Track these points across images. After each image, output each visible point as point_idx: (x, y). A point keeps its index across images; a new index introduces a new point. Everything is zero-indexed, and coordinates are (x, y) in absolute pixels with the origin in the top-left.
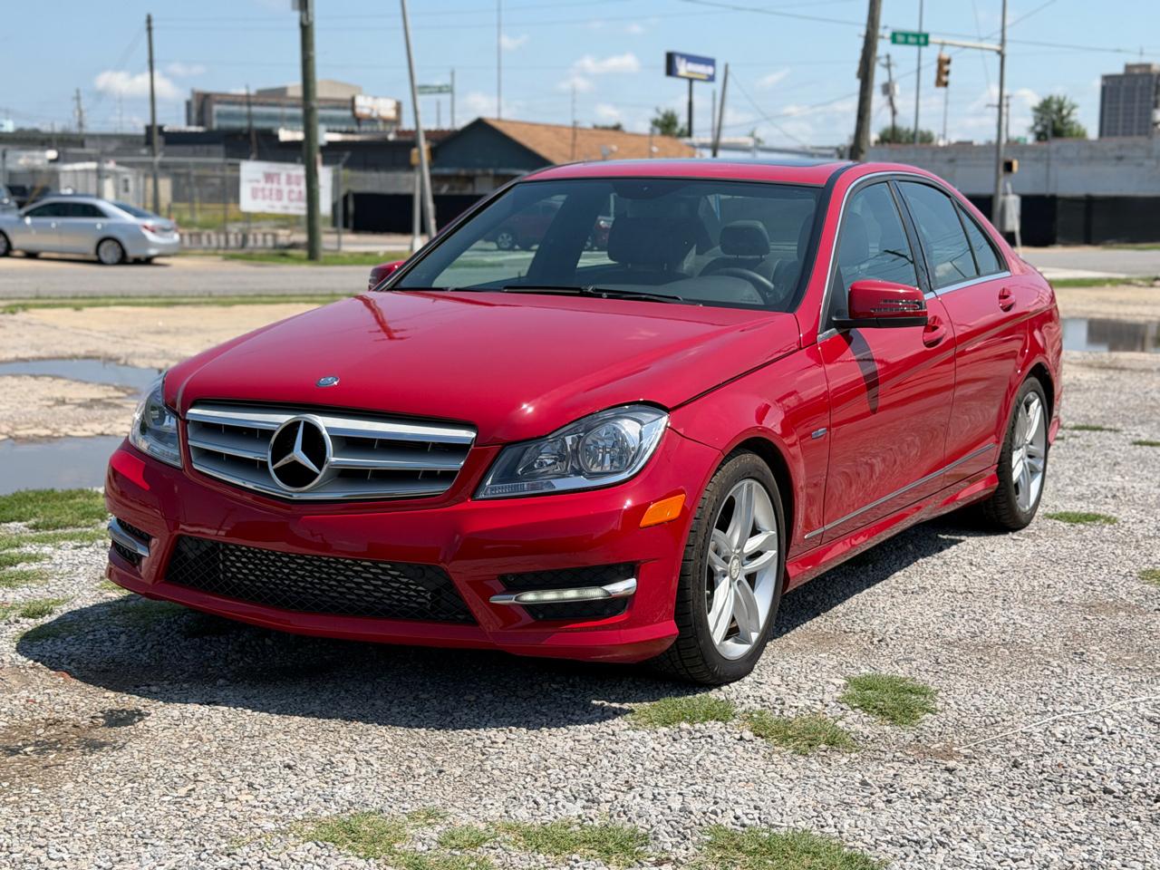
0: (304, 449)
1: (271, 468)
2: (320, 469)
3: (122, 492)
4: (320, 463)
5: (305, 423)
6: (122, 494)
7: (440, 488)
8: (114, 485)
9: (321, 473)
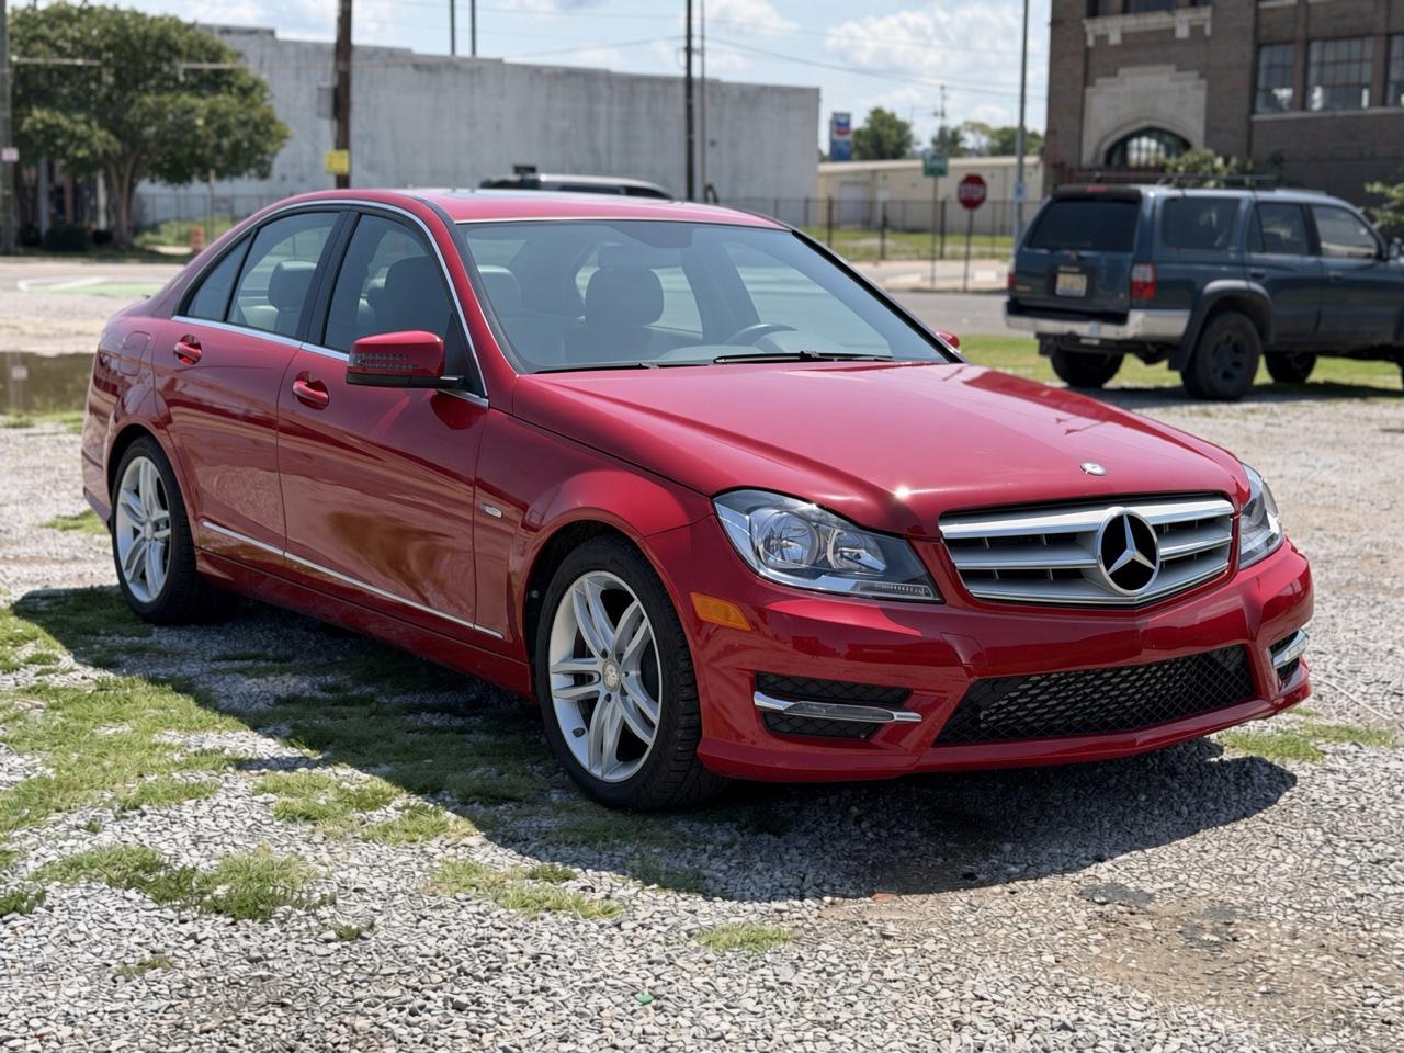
1: (1106, 575)
2: (1155, 563)
5: (1129, 516)
9: (1156, 569)
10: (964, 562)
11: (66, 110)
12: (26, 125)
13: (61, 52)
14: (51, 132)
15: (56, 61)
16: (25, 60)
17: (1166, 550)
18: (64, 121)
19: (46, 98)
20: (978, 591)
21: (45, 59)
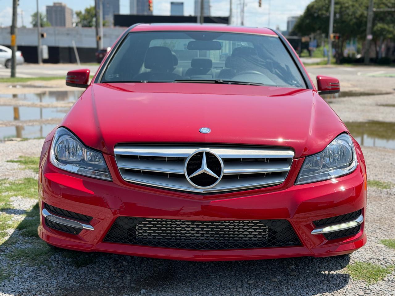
0: (208, 166)
1: (188, 178)
2: (219, 176)
3: (53, 191)
4: (219, 174)
5: (206, 152)
6: (53, 192)
7: (281, 180)
8: (50, 188)
9: (220, 179)
10: (122, 165)
11: (388, 23)
12: (375, 28)
13: (389, 7)
14: (383, 30)
15: (386, 9)
16: (378, 10)
17: (226, 170)
18: (386, 26)
19: (382, 20)
20: (127, 178)
21: (384, 9)
